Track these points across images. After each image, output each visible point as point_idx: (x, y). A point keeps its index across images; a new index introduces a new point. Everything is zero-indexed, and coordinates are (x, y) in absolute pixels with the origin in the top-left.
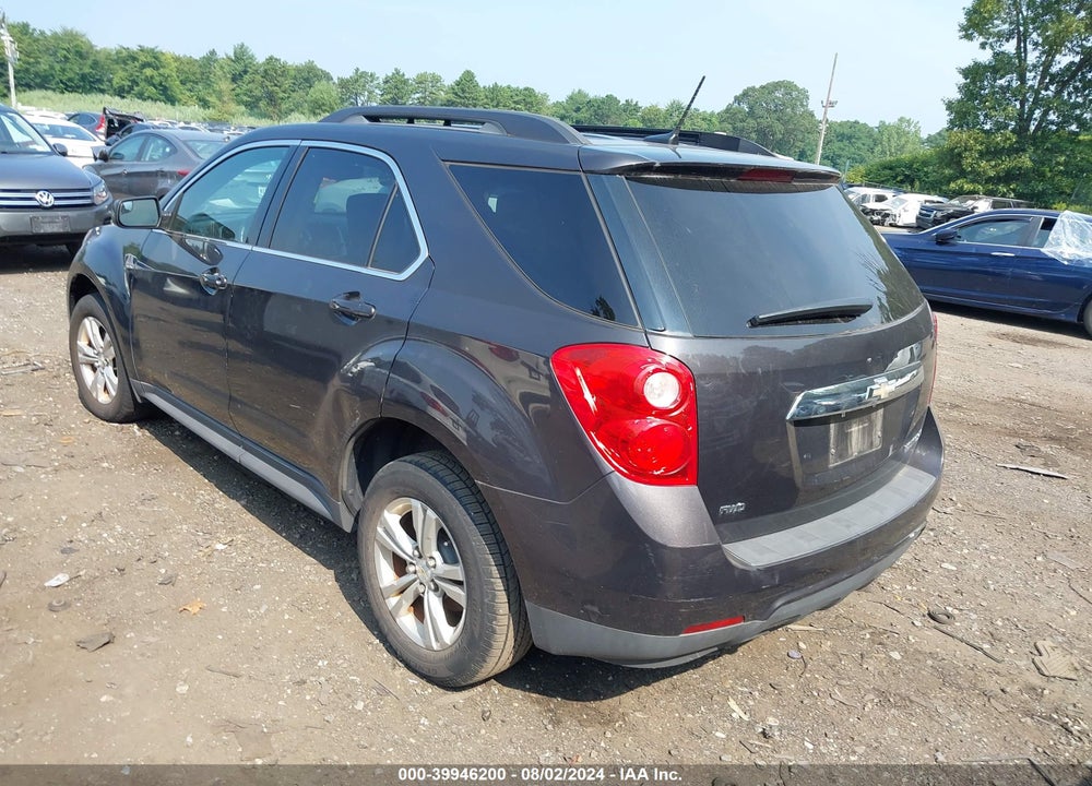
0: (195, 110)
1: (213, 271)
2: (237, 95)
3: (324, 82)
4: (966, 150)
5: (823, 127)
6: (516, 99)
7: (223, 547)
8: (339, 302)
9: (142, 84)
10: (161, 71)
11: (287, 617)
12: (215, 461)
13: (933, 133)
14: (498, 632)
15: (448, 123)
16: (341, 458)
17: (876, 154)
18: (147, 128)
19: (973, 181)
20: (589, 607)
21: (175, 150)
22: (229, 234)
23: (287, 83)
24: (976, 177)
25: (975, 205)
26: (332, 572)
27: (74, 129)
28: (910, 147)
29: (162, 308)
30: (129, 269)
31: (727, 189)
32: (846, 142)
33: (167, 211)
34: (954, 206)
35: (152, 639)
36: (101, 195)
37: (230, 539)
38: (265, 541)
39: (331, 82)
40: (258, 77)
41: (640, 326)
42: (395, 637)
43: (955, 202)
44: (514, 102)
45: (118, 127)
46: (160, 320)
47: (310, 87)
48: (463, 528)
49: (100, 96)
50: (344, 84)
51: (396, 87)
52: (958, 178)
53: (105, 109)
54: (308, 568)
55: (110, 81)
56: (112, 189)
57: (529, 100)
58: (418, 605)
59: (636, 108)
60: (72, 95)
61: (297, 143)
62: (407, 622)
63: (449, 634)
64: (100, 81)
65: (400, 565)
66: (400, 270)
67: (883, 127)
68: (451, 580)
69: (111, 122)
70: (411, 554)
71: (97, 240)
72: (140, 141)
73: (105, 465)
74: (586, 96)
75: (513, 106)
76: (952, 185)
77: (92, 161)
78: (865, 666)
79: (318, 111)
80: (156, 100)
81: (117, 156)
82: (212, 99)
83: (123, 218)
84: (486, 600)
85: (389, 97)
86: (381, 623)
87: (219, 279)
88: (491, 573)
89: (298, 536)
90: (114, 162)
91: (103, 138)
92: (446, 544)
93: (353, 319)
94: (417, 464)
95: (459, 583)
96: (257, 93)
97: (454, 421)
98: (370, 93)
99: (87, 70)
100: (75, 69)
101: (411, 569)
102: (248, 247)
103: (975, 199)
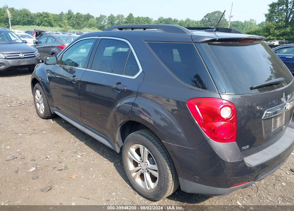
0: (58, 28)
1: (74, 76)
2: (69, 23)
3: (92, 19)
4: (271, 28)
5: (229, 23)
6: (144, 20)
7: (80, 157)
8: (114, 86)
9: (44, 22)
10: (49, 18)
11: (101, 179)
12: (75, 130)
13: (260, 23)
14: (169, 186)
15: (132, 29)
16: (116, 132)
17: (244, 30)
18: (47, 34)
19: (273, 36)
20: (196, 176)
21: (56, 40)
22: (76, 65)
23: (82, 20)
24: (274, 35)
25: (274, 43)
26: (113, 163)
27: (28, 35)
28: (253, 27)
29: (56, 85)
30: (48, 76)
31: (237, 46)
32: (235, 27)
33: (59, 59)
34: (268, 43)
35: (63, 188)
36: (37, 53)
37: (82, 154)
38: (92, 154)
39: (94, 19)
40: (75, 18)
41: (217, 92)
42: (135, 185)
43: (268, 42)
44: (144, 21)
45: (39, 34)
46: (56, 89)
47: (88, 20)
48: (158, 155)
49: (33, 26)
50: (97, 19)
51: (112, 19)
52: (269, 35)
53: (35, 29)
54: (105, 162)
55: (36, 22)
56: (39, 52)
57: (148, 20)
58: (142, 176)
59: (177, 21)
60: (26, 26)
61: (97, 37)
62: (139, 181)
63: (153, 185)
64: (33, 22)
65: (136, 164)
66: (133, 75)
67: (246, 22)
68: (154, 170)
69: (37, 33)
70: (139, 161)
71: (38, 68)
72: (46, 38)
73: (44, 132)
74: (163, 18)
75: (143, 22)
76: (267, 38)
77: (33, 44)
78: (276, 188)
79: (91, 27)
80: (48, 26)
81: (40, 42)
82: (63, 25)
83: (47, 62)
84: (166, 177)
85: (110, 22)
86: (130, 181)
87: (76, 79)
88: (167, 168)
89: (101, 152)
90: (39, 44)
91: (35, 37)
92: (151, 159)
93: (119, 91)
94: (141, 134)
95: (156, 171)
96: (74, 23)
97: (149, 118)
98: (105, 21)
99: (29, 19)
100: (26, 19)
101: (139, 165)
102: (85, 69)
103: (274, 41)
